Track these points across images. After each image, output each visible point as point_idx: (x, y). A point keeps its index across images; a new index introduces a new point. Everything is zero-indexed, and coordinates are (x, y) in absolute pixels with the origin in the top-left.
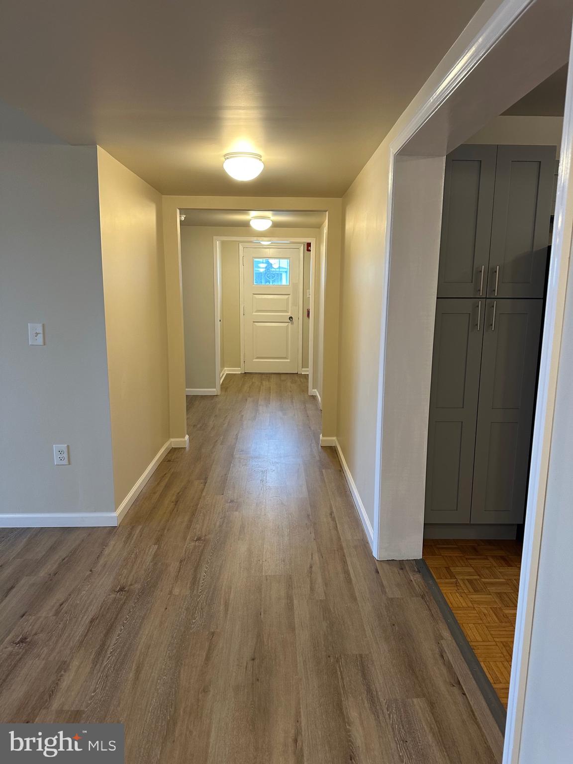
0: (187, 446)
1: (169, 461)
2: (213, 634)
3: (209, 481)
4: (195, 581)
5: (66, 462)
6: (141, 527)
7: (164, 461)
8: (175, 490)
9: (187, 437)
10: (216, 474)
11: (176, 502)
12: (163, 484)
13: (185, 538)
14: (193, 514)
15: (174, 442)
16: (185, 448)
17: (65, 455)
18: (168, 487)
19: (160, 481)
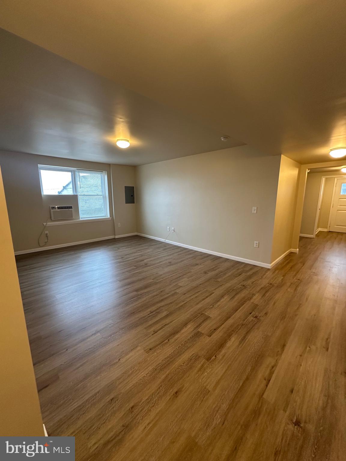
0: (297, 252)
1: (290, 256)
2: (301, 304)
3: (305, 264)
4: (296, 289)
5: (257, 247)
6: (278, 271)
7: (288, 255)
8: (291, 264)
9: (298, 249)
10: (308, 263)
11: (291, 268)
12: (287, 262)
13: (293, 278)
14: (297, 272)
15: (293, 250)
16: (296, 253)
17: (258, 245)
18: (288, 263)
19: (286, 260)
